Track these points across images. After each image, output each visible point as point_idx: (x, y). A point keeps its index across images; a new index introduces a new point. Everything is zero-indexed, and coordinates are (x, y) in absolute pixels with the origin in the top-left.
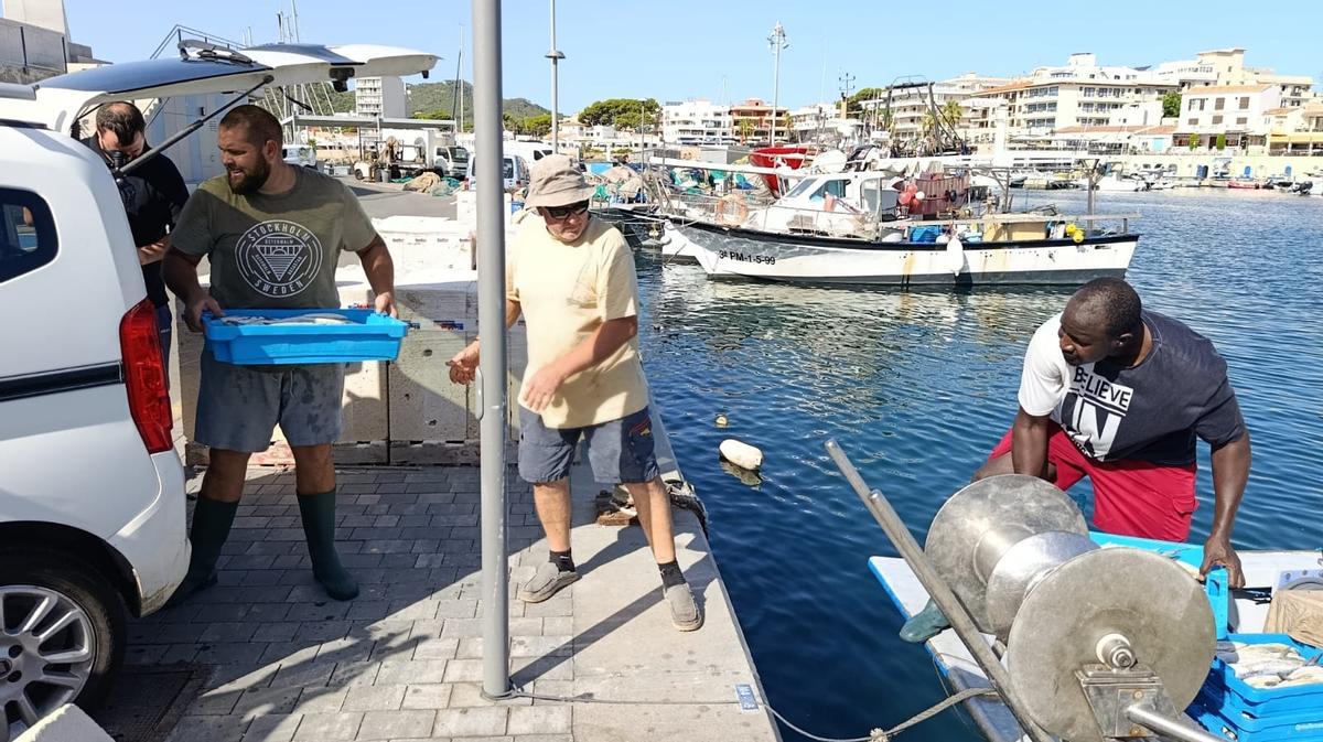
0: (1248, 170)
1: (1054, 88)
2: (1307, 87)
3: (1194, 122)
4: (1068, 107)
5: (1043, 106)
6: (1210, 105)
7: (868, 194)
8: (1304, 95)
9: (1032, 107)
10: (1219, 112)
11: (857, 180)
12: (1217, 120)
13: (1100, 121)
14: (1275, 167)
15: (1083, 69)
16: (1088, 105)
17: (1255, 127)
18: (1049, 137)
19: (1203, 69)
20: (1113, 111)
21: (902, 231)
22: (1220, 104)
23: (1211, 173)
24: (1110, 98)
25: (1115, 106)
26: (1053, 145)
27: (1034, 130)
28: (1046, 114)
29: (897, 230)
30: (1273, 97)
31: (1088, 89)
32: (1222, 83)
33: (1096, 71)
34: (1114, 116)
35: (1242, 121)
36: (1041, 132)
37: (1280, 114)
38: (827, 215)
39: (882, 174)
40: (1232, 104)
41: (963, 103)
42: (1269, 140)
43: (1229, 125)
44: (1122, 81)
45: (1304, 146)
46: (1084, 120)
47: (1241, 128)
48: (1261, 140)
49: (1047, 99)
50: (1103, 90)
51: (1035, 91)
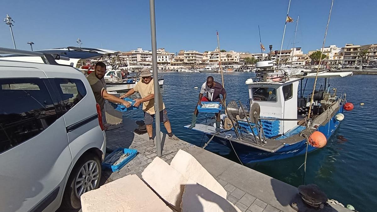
0: (168, 68)
1: (136, 54)
2: (174, 55)
3: (159, 60)
4: (139, 58)
5: (134, 57)
6: (161, 57)
7: (118, 74)
8: (174, 56)
9: (133, 58)
10: (163, 59)
11: (116, 71)
12: (163, 60)
13: (145, 60)
14: (172, 67)
15: (140, 50)
16: (142, 57)
17: (169, 61)
18: (136, 63)
19: (159, 52)
20: (147, 58)
21: (127, 81)
22: (163, 57)
23: (163, 69)
24: (146, 56)
25: (147, 57)
26: (138, 64)
27: (134, 62)
28: (135, 59)
29: (125, 81)
30: (170, 56)
31: (142, 54)
32: (162, 54)
33: (142, 51)
34: (147, 59)
35: (166, 60)
36: (135, 62)
37: (171, 59)
38: (112, 79)
39: (120, 70)
40: (164, 57)
41: (120, 57)
42: (171, 63)
43: (165, 61)
44: (147, 53)
45: (175, 64)
46: (142, 60)
47: (166, 61)
48: (169, 63)
49: (135, 56)
50: (144, 55)
51: (133, 54)
